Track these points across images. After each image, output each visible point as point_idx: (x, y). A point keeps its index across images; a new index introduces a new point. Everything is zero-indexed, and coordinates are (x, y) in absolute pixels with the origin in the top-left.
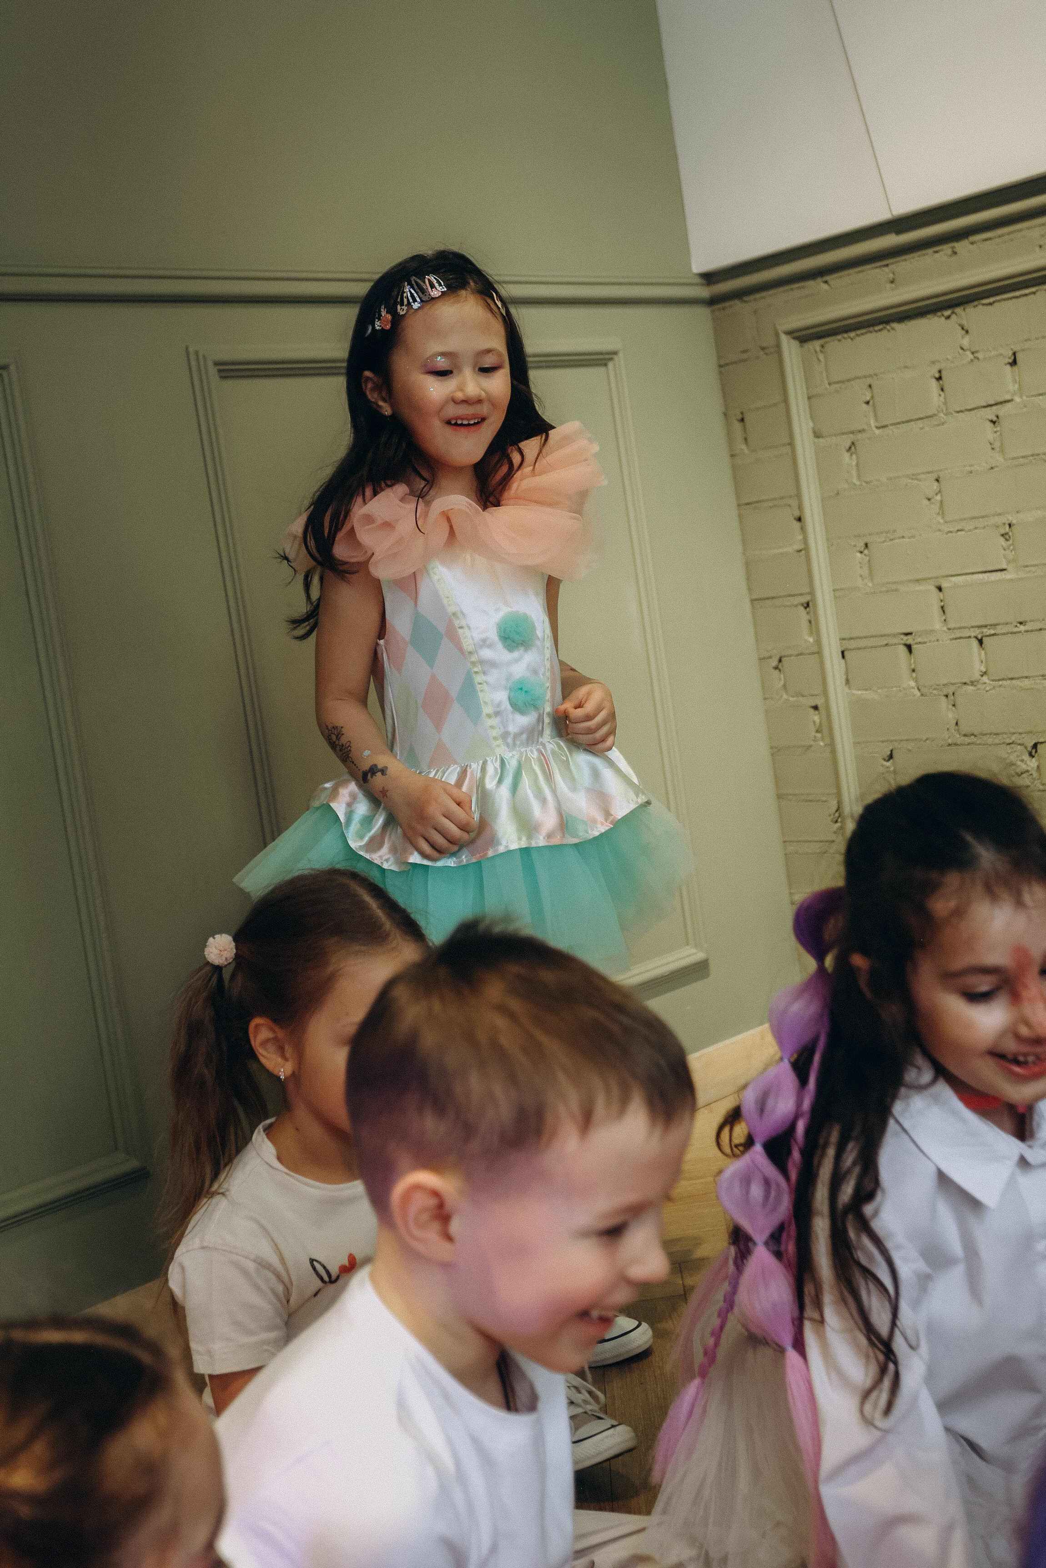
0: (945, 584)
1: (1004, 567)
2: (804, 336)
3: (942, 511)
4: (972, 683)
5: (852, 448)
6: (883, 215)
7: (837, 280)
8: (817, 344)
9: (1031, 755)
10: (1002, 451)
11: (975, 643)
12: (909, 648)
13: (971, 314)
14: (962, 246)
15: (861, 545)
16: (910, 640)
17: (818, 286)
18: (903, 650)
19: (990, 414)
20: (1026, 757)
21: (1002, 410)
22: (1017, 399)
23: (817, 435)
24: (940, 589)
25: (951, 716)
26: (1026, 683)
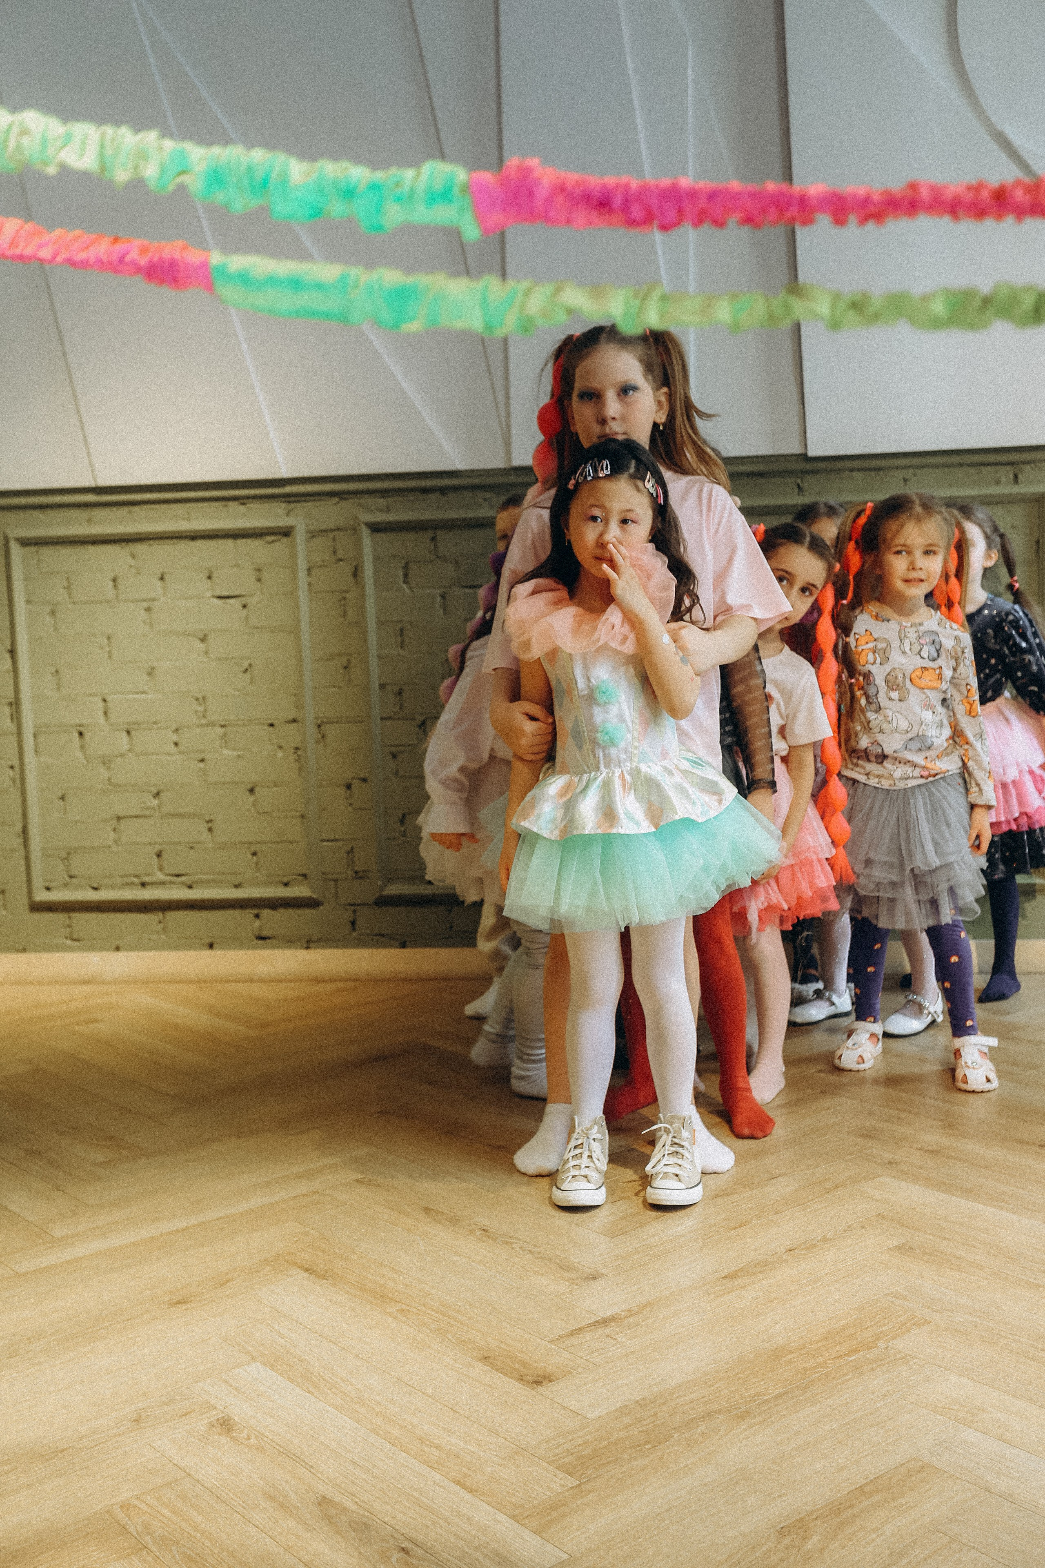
0: (109, 698)
1: (146, 689)
2: (25, 543)
3: (110, 656)
4: (122, 756)
5: (53, 613)
6: (90, 483)
7: (51, 514)
8: (33, 549)
9: (155, 797)
10: (151, 626)
11: (125, 733)
12: (81, 734)
13: (140, 549)
14: (136, 510)
15: (53, 670)
16: (82, 729)
17: (38, 515)
18: (77, 735)
19: (146, 605)
20: (152, 798)
21: (154, 605)
22: (162, 599)
23: (28, 602)
24: (104, 700)
25: (106, 774)
26: (155, 757)
